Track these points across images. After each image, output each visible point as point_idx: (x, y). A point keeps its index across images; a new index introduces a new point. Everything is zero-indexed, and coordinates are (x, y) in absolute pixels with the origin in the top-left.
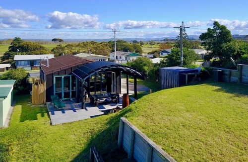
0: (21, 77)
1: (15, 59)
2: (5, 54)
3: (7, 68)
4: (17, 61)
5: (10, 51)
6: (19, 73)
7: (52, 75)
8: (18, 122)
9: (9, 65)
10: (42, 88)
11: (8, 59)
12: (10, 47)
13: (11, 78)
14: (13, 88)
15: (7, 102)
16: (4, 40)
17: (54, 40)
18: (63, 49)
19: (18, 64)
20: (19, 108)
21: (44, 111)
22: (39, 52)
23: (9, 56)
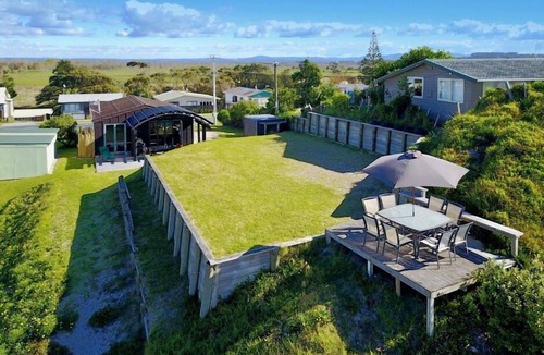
0: (66, 125)
1: (59, 101)
2: (43, 91)
3: (48, 116)
4: (63, 104)
5: (51, 85)
6: (63, 121)
7: (102, 123)
8: (63, 170)
9: (50, 111)
10: (89, 139)
11: (48, 100)
12: (51, 78)
13: (54, 127)
14: (55, 138)
15: (51, 149)
16: (40, 60)
17: (132, 64)
18: (145, 82)
19: (64, 109)
20: (64, 161)
21: (91, 163)
22: (101, 89)
23: (50, 94)
